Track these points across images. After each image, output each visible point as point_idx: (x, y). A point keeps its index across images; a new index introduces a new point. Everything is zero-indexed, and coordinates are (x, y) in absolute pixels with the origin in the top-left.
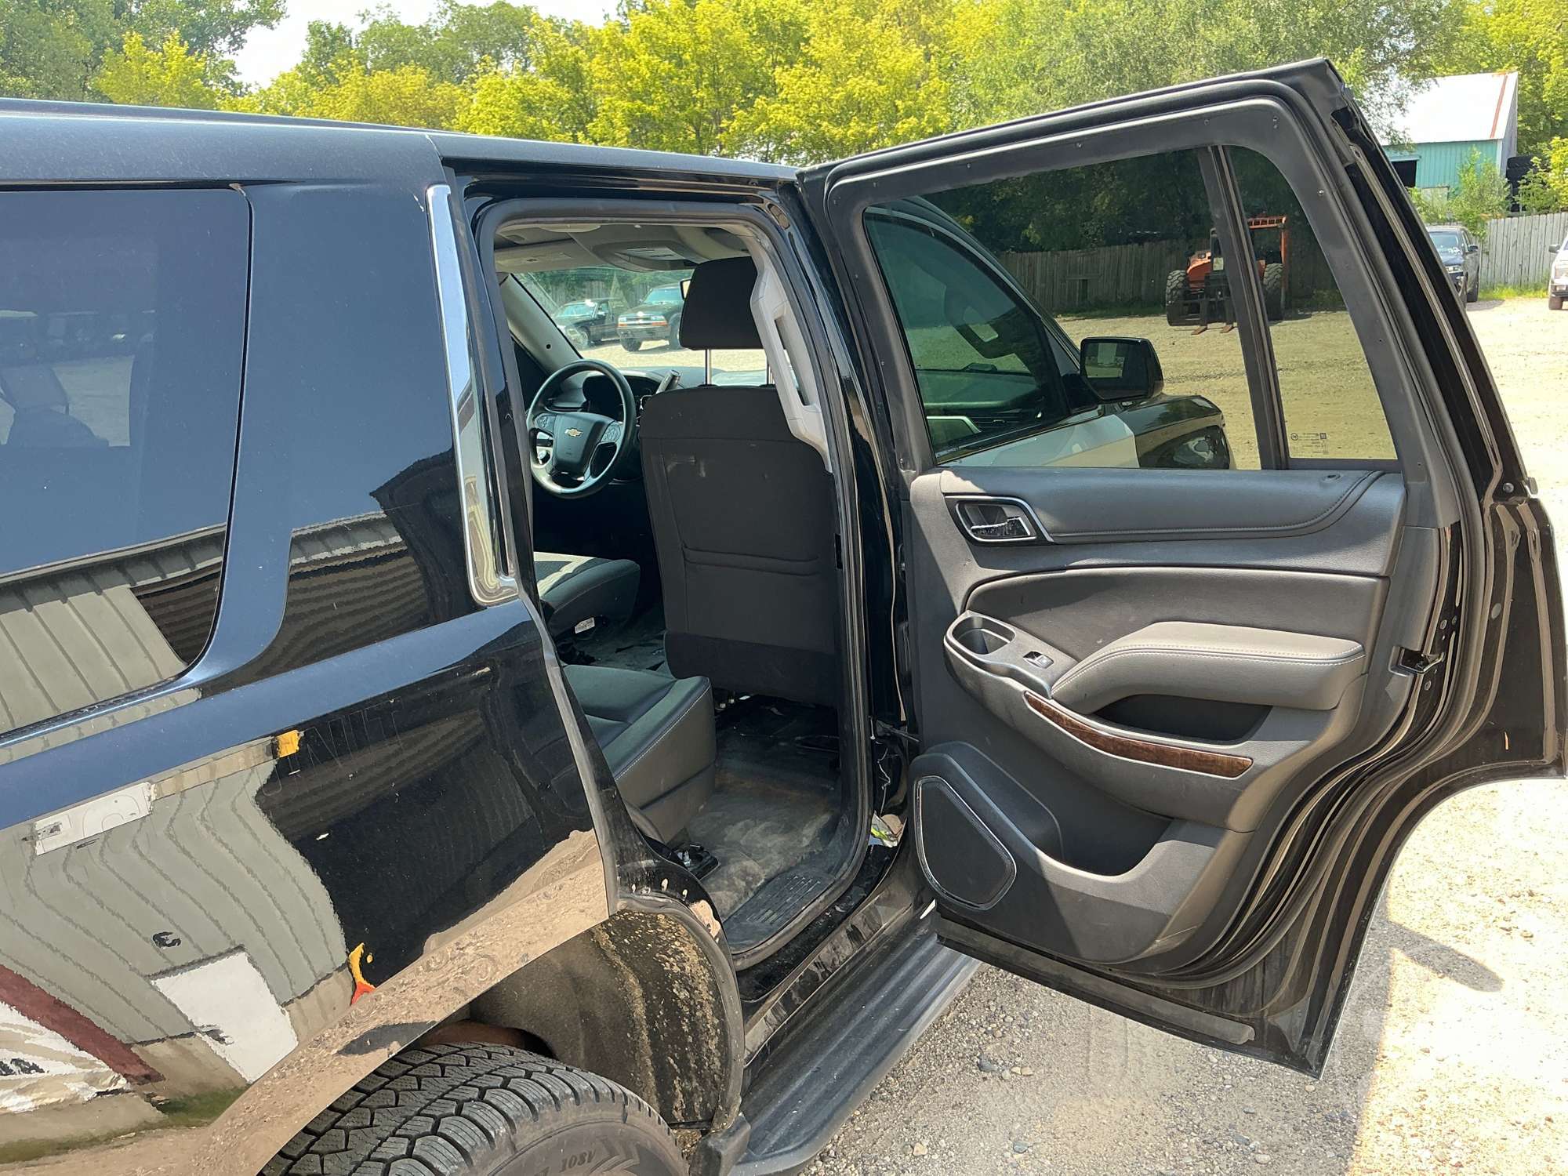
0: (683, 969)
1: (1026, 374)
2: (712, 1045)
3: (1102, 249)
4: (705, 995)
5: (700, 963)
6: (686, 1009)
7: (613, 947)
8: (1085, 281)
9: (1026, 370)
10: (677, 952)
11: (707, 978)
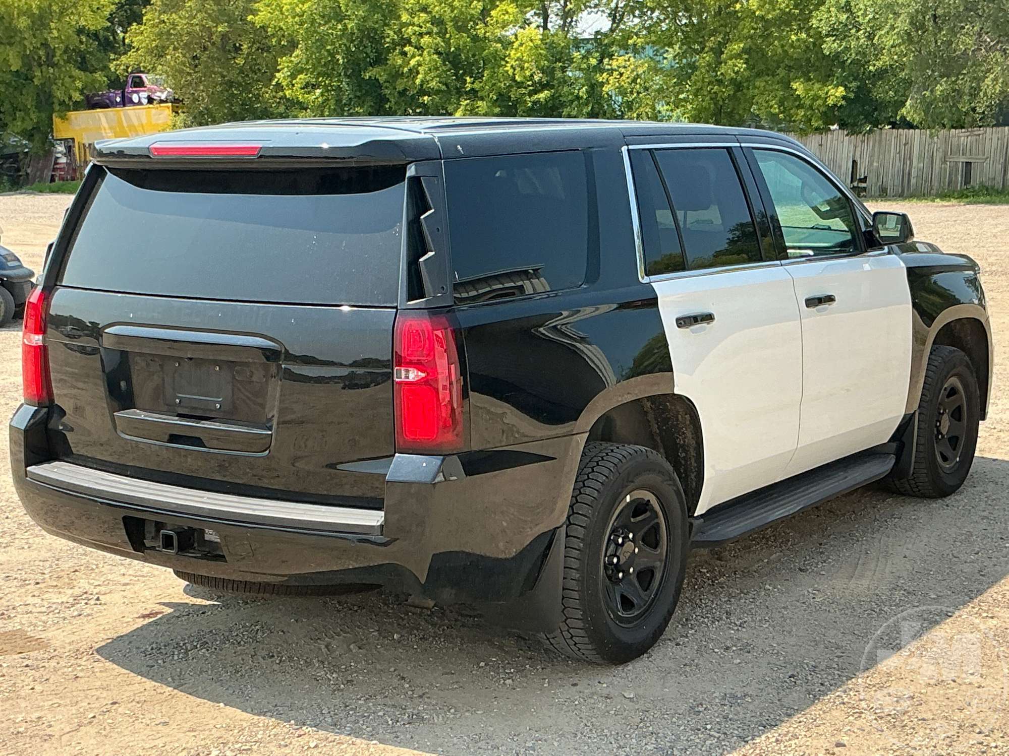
0: (685, 442)
1: (846, 231)
2: (693, 476)
3: (989, 130)
4: (692, 454)
5: (693, 438)
6: (683, 462)
7: (658, 431)
8: (968, 164)
9: (846, 229)
10: (684, 433)
11: (694, 445)
